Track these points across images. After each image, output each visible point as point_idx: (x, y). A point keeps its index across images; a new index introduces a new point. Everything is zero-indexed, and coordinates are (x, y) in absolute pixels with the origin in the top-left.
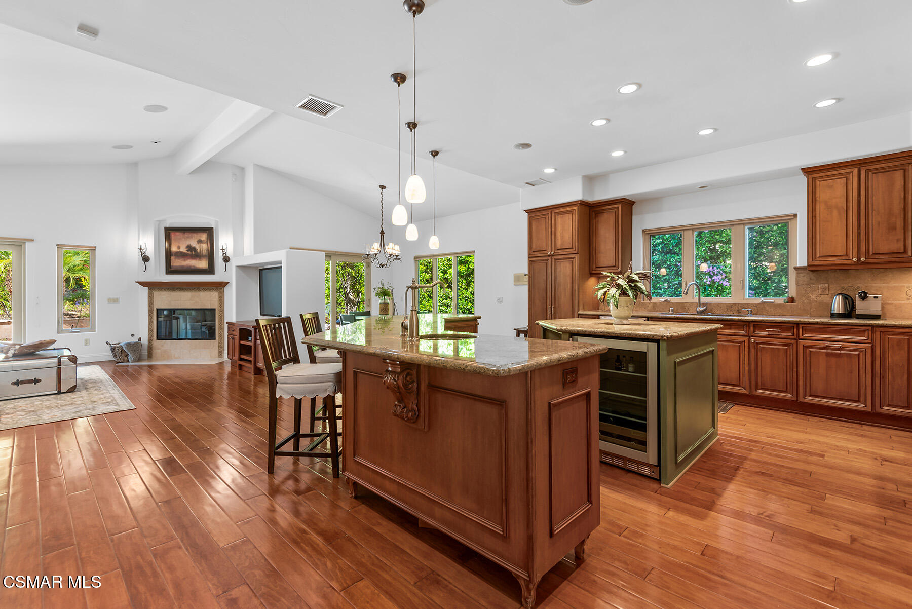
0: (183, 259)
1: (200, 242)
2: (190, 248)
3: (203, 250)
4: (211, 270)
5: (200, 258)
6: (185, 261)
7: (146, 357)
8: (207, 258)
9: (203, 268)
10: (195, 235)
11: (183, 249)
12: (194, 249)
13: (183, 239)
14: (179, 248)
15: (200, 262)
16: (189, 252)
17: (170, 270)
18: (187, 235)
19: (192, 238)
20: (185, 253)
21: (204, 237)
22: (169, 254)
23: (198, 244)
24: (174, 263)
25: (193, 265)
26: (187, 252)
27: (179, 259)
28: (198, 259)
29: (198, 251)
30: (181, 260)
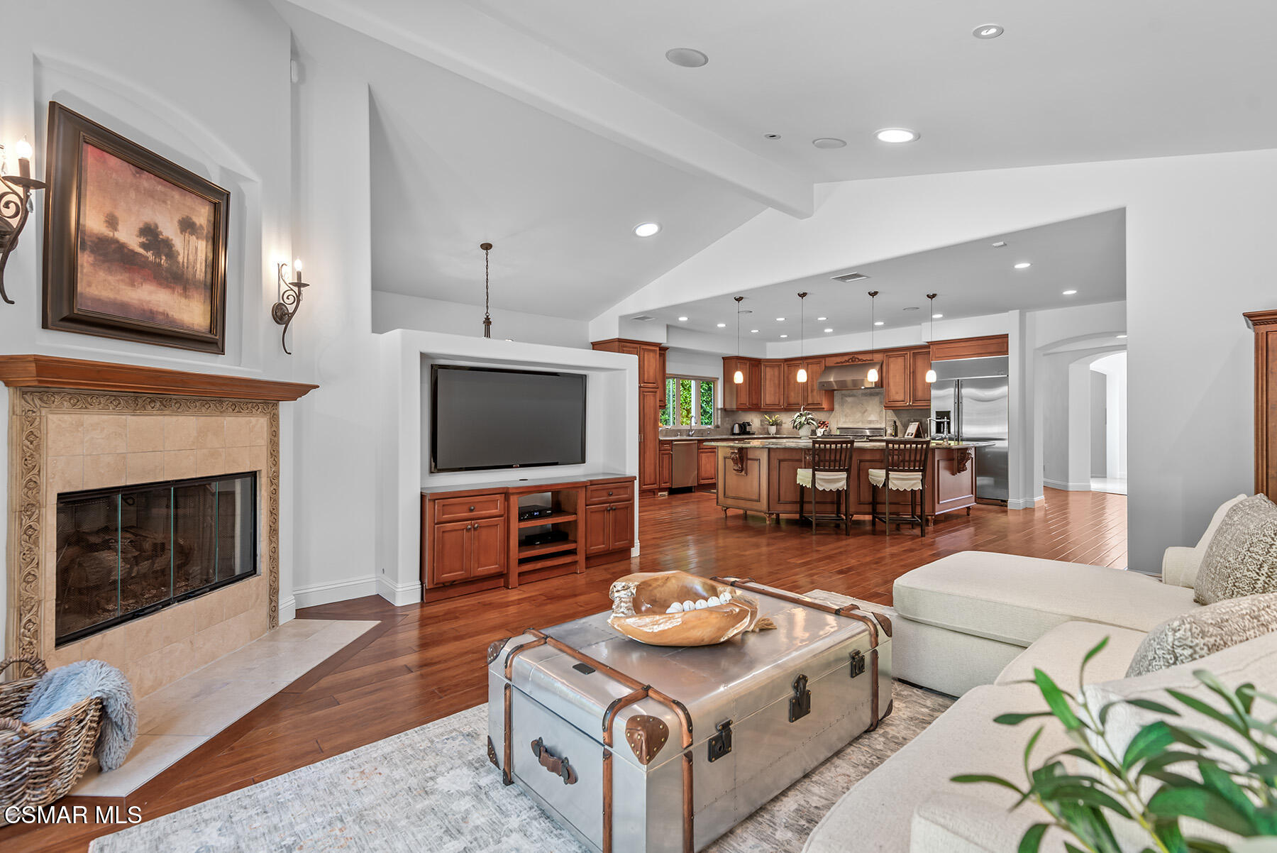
0: (126, 276)
1: (187, 226)
2: (150, 233)
3: (195, 261)
4: (211, 341)
5: (185, 290)
6: (133, 284)
8: (208, 294)
9: (196, 327)
10: (176, 195)
11: (128, 236)
12: (168, 248)
13: (133, 194)
14: (112, 222)
15: (183, 300)
16: (150, 255)
18: (148, 182)
19: (165, 202)
20: (132, 253)
21: (202, 213)
23: (181, 233)
24: (89, 285)
25: (161, 310)
26: (141, 251)
27: (110, 271)
28: (179, 289)
29: (180, 259)
30: (119, 277)
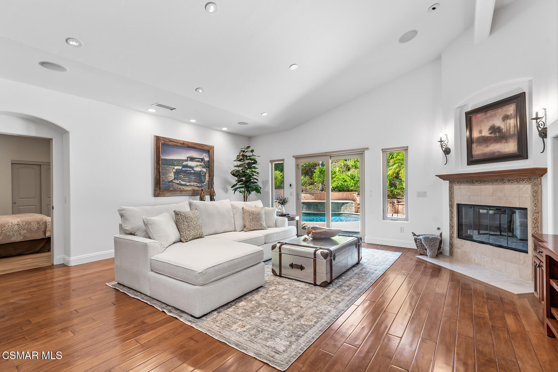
0: (485, 145)
1: (506, 118)
2: (494, 129)
3: (510, 128)
4: (522, 154)
5: (506, 140)
6: (487, 146)
7: (448, 254)
8: (516, 138)
9: (511, 152)
10: (500, 111)
11: (486, 133)
12: (499, 129)
13: (485, 120)
14: (481, 132)
15: (506, 144)
16: (493, 135)
17: (472, 161)
18: (489, 113)
19: (496, 116)
20: (488, 137)
21: (511, 109)
22: (470, 142)
23: (503, 121)
24: (475, 152)
25: (497, 151)
26: (490, 135)
27: (481, 146)
28: (504, 141)
29: (504, 131)
30: (483, 146)
